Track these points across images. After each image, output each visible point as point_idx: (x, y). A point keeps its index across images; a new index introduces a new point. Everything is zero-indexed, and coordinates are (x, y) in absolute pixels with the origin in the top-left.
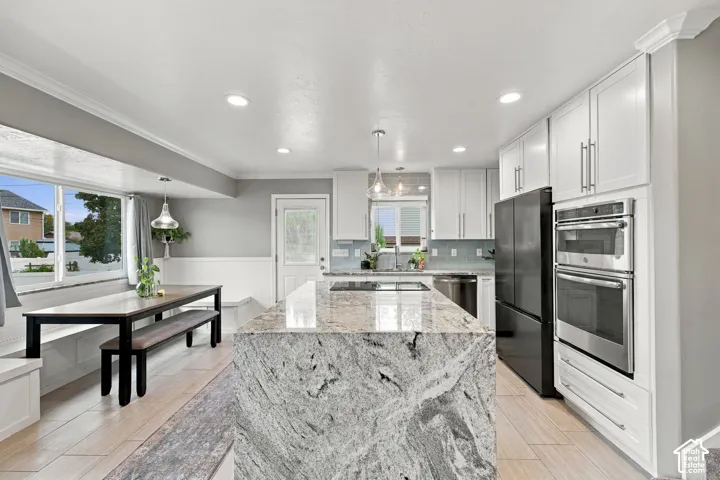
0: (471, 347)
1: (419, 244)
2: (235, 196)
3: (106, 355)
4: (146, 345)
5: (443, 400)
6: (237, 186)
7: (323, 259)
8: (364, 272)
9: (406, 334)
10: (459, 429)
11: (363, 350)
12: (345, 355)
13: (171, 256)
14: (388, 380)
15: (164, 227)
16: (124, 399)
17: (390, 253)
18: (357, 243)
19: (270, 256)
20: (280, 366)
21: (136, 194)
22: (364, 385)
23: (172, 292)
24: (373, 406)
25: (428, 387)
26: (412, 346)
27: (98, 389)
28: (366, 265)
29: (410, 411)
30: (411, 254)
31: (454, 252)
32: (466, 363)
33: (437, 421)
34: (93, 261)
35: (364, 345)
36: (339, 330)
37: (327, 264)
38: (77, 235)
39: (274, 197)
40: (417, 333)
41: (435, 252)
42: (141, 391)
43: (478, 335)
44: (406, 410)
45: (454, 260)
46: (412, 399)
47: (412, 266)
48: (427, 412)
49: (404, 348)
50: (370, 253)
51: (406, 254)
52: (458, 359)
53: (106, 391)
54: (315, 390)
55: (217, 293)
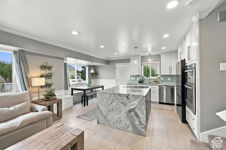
0: (140, 98)
1: (157, 76)
2: (108, 65)
3: (82, 97)
4: (88, 96)
5: (134, 109)
6: (108, 62)
7: (128, 80)
8: (139, 84)
9: (126, 94)
10: (137, 116)
11: (118, 97)
12: (115, 97)
13: (95, 79)
14: (123, 103)
15: (92, 72)
16: (85, 105)
17: (148, 79)
18: (138, 76)
19: (115, 79)
20: (104, 98)
21: (88, 65)
22: (118, 104)
23: (93, 86)
24: (120, 108)
25: (131, 106)
26: (127, 97)
27: (81, 103)
28: (140, 82)
29: (127, 110)
30: (154, 79)
31: (169, 79)
32: (139, 102)
33: (133, 113)
34: (83, 80)
35: (118, 96)
36: (114, 93)
37: (129, 81)
38: (80, 74)
39: (116, 64)
40: (129, 94)
41: (162, 79)
42: (87, 105)
43: (141, 96)
44: (126, 110)
45: (169, 81)
46: (127, 108)
47: (154, 83)
48: (130, 111)
49: (126, 97)
50: (141, 78)
51: (153, 79)
52: (137, 101)
53: (82, 104)
54: (110, 103)
55: (103, 87)
